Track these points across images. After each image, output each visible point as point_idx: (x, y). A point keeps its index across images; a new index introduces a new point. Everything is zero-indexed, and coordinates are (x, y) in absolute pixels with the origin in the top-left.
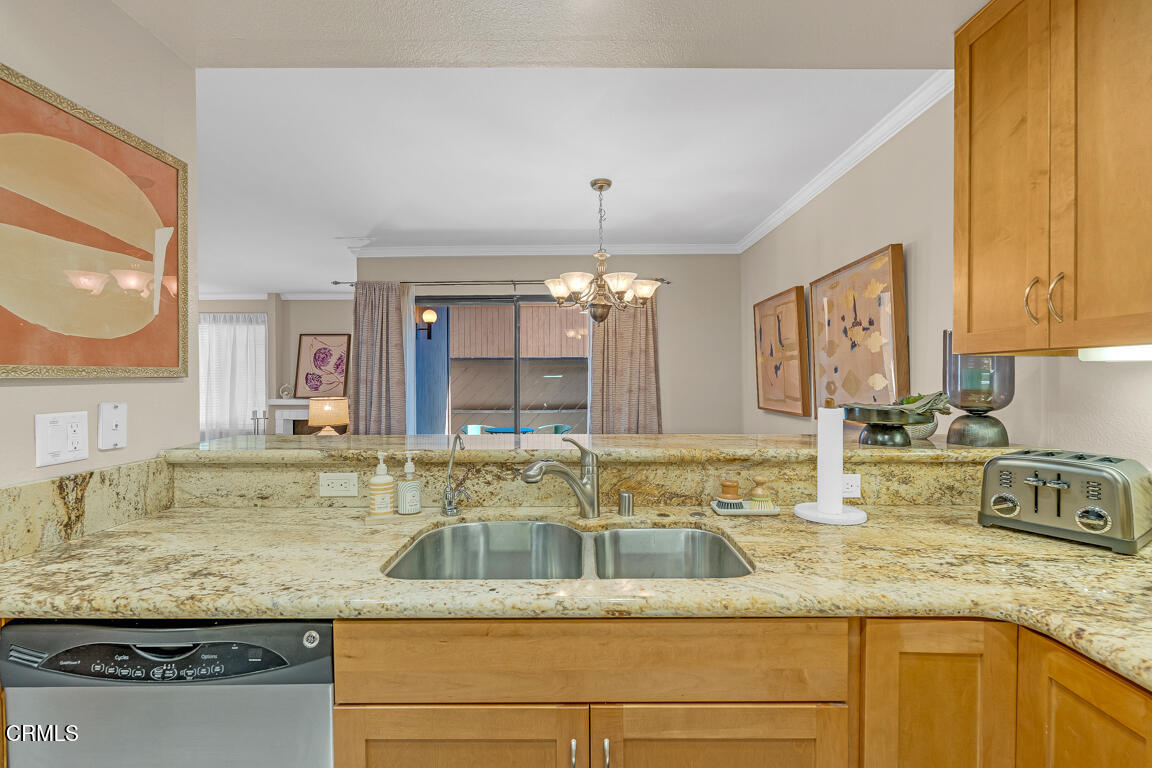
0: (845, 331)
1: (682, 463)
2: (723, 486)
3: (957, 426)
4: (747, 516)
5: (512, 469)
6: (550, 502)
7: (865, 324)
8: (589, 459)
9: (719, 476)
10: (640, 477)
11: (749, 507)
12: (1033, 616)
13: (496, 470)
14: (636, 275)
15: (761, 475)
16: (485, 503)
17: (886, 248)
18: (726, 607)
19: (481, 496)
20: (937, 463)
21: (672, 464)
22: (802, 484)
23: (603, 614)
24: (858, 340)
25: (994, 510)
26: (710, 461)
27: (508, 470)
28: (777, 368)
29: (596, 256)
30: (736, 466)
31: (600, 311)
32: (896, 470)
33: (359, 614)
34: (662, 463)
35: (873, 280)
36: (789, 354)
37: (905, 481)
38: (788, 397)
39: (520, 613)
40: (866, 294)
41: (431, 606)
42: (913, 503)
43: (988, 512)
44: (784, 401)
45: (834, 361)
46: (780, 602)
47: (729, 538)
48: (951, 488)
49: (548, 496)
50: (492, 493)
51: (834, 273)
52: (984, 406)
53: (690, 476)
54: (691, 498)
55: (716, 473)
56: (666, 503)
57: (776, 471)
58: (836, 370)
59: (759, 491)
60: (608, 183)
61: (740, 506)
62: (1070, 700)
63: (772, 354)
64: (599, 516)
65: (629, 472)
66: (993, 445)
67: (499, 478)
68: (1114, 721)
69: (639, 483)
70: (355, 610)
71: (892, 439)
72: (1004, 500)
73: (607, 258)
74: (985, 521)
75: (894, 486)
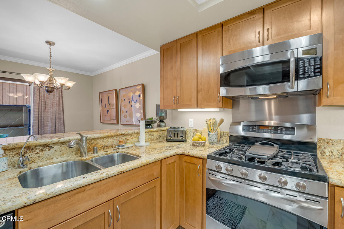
0: (130, 102)
1: (108, 137)
2: (120, 141)
3: (159, 124)
4: (126, 148)
5: (48, 147)
6: (65, 155)
7: (135, 101)
8: (84, 139)
9: (117, 139)
10: (96, 142)
11: (127, 146)
12: (183, 152)
13: (41, 148)
14: (68, 79)
15: (128, 137)
16: (35, 161)
17: (141, 84)
18: (142, 164)
19: (33, 159)
20: (158, 131)
21: (105, 138)
22: (134, 139)
23: (118, 173)
24: (133, 105)
25: (169, 138)
26: (115, 136)
27: (46, 147)
28: (108, 111)
29: (48, 69)
30: (121, 136)
31: (50, 89)
32: (151, 133)
33: (35, 201)
34: (102, 138)
35: (137, 91)
36: (112, 107)
37: (153, 135)
38: (111, 119)
39: (96, 180)
40: (135, 94)
41: (66, 188)
42: (154, 140)
43: (168, 139)
44: (110, 120)
45: (126, 110)
46: (151, 160)
47: (127, 153)
48: (159, 136)
49: (64, 154)
50: (39, 157)
51: (127, 88)
52: (163, 119)
53: (110, 140)
54: (110, 146)
55: (116, 139)
56: (103, 149)
57: (129, 136)
58: (127, 112)
59: (128, 141)
60: (54, 44)
61: (124, 146)
62: (187, 163)
63: (106, 107)
64: (87, 156)
65: (93, 141)
66: (164, 127)
67: (42, 150)
68: (193, 164)
69: (96, 144)
70: (33, 200)
71: (149, 127)
72: (170, 136)
73: (53, 71)
74: (168, 141)
75: (151, 137)
